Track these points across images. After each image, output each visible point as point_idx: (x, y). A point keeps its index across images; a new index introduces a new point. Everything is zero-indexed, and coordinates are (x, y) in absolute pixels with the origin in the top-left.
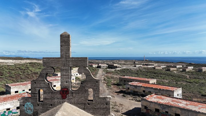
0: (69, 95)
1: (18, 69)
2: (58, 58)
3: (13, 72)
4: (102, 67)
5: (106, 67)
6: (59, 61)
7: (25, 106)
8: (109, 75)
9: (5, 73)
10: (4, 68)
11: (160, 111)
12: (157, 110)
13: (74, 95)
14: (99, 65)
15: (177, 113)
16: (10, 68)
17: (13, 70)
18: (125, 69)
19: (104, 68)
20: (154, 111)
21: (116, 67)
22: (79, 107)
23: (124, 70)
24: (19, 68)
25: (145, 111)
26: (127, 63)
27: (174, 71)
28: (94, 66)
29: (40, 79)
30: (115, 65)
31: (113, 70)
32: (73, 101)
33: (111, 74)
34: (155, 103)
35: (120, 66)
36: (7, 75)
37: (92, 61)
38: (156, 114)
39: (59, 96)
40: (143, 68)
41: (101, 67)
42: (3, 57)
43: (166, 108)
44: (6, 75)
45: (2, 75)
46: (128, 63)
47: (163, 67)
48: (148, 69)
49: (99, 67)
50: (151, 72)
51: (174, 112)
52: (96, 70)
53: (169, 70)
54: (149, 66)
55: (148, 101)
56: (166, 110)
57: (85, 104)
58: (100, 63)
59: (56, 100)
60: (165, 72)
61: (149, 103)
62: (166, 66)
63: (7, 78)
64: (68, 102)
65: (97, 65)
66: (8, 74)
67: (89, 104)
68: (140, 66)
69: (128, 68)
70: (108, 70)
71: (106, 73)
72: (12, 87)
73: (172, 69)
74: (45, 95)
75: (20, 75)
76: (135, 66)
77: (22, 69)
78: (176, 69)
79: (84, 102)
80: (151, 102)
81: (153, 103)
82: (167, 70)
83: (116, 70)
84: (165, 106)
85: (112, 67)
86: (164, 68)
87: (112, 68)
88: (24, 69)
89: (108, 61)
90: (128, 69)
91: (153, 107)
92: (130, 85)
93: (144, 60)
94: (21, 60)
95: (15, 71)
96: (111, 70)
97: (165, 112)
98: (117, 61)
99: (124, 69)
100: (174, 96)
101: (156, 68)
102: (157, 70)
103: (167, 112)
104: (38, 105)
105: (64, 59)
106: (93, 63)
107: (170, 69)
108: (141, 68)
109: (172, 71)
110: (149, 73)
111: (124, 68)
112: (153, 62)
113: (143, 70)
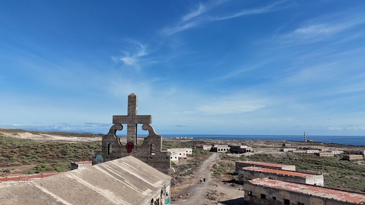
0: (134, 149)
1: (86, 147)
2: (126, 116)
3: (80, 150)
4: (219, 150)
5: (226, 151)
6: (126, 119)
7: (97, 158)
8: (226, 161)
9: (69, 151)
10: (68, 145)
11: (267, 197)
12: (263, 196)
13: (138, 149)
14: (215, 146)
15: (286, 198)
16: (76, 146)
17: (80, 148)
18: (260, 155)
19: (223, 151)
20: (260, 197)
21: (245, 151)
22: (142, 161)
23: (259, 157)
24: (88, 146)
25: (248, 198)
26: (269, 146)
27: (358, 160)
28: (206, 148)
29: (110, 135)
30: (242, 147)
31: (238, 155)
32: (137, 154)
33: (229, 160)
34: (261, 186)
35: (252, 149)
36: (73, 155)
37: (205, 140)
38: (262, 202)
39: (125, 150)
40: (296, 154)
41: (217, 150)
42: (64, 133)
43: (273, 192)
44: (70, 154)
45: (65, 155)
46: (271, 145)
47: (336, 153)
48: (304, 155)
49: (214, 150)
50: (309, 160)
51: (283, 198)
52: (206, 154)
53: (346, 158)
54: (309, 152)
55: (253, 184)
56: (274, 196)
57: (147, 158)
58: (217, 144)
59: (122, 154)
60: (338, 162)
61: (253, 187)
62: (343, 152)
63: (71, 158)
64: (132, 156)
65: (211, 147)
66: (73, 153)
67: (151, 158)
68: (291, 150)
69: (267, 153)
70: (228, 154)
71: (222, 159)
72: (79, 165)
73: (352, 157)
74: (113, 149)
75: (89, 155)
76: (282, 151)
77: (92, 147)
78: (362, 158)
79: (147, 156)
80: (256, 185)
81: (258, 187)
82: (343, 159)
83: (243, 155)
84: (272, 190)
85: (238, 150)
86: (339, 155)
87: (236, 153)
88: (95, 147)
89: (234, 141)
90: (266, 155)
91: (258, 192)
92: (245, 170)
93: (304, 142)
94: (90, 137)
95: (82, 150)
96: (235, 155)
97: (272, 198)
98: (250, 142)
99: (258, 154)
100: (307, 183)
101: (322, 154)
102: (323, 157)
103: (274, 198)
104: (107, 158)
105: (130, 117)
106: (205, 143)
107: (349, 157)
108: (290, 153)
109: (353, 161)
110: (303, 163)
111: (260, 152)
112: (321, 145)
113: (294, 157)
